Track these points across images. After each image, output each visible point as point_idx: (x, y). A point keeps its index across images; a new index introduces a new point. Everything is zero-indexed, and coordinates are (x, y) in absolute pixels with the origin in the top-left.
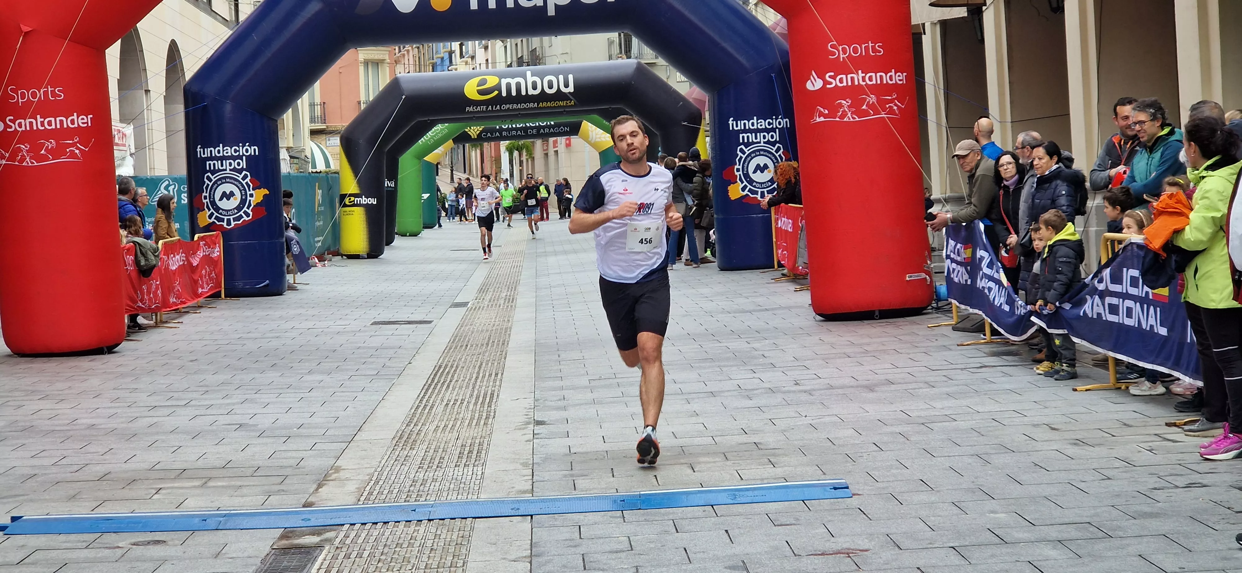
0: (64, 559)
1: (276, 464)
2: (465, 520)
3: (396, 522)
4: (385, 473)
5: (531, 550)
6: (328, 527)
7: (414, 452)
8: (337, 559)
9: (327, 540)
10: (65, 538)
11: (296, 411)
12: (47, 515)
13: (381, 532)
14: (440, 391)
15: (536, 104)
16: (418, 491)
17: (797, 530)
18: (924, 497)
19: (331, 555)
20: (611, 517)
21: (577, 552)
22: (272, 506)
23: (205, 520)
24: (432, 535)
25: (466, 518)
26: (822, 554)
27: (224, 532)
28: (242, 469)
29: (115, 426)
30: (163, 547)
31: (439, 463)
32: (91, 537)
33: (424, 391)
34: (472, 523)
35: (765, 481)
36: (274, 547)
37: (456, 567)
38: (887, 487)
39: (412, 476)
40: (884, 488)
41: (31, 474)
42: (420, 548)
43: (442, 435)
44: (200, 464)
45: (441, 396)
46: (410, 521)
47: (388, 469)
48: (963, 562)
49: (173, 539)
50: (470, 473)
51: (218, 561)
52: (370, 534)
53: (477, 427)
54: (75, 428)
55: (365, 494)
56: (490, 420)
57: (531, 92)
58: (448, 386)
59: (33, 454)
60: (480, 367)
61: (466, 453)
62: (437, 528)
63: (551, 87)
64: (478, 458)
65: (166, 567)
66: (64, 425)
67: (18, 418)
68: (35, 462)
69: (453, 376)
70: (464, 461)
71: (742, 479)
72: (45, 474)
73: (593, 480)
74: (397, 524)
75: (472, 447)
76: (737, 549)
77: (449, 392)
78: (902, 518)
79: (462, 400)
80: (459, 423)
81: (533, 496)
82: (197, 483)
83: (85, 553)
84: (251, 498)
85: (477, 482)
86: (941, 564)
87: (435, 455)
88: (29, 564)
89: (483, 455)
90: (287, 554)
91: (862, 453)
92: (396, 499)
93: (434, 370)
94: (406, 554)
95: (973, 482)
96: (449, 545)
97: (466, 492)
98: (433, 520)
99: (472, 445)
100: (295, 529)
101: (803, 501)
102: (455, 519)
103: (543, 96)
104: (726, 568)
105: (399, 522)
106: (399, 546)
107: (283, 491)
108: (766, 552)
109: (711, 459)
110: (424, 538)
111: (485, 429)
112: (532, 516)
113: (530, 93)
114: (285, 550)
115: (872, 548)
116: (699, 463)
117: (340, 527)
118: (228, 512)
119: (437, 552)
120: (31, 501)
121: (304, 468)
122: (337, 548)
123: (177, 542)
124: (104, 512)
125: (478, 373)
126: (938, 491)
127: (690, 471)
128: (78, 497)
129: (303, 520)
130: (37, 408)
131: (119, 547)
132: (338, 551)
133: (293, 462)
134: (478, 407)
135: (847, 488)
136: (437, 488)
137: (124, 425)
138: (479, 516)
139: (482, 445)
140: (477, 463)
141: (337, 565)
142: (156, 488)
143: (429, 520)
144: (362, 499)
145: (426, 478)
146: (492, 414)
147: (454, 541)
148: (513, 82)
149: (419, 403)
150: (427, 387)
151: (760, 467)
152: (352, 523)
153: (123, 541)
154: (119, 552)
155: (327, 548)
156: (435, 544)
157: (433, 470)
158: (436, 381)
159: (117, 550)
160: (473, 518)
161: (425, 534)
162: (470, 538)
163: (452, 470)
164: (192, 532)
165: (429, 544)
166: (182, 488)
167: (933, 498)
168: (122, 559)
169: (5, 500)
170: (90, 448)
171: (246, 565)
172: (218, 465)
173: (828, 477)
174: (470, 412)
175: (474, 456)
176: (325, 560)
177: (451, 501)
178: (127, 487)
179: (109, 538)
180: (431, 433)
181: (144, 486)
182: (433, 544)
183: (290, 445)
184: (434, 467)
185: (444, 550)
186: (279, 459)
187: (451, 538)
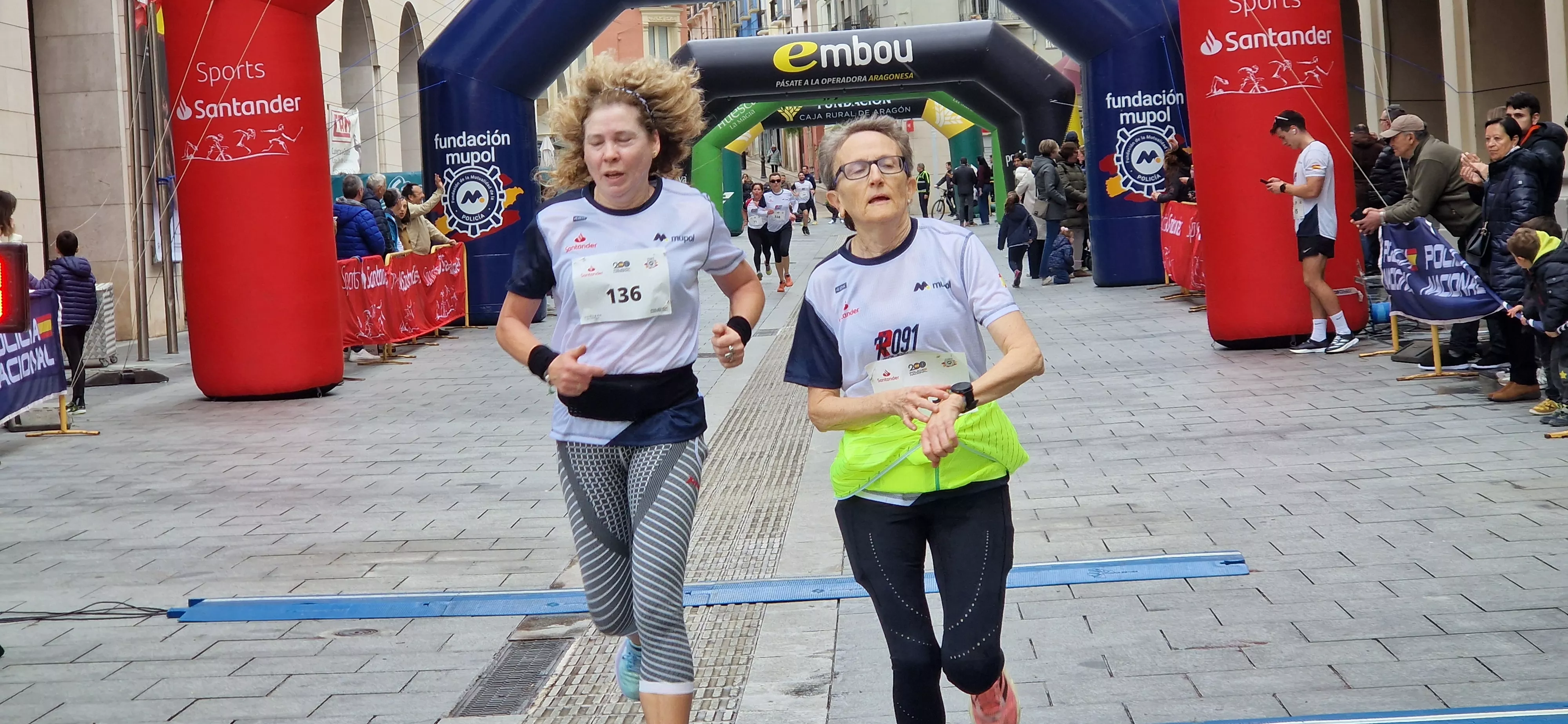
0: (251, 653)
1: (521, 535)
2: (753, 605)
5: (835, 643)
8: (589, 654)
9: (577, 631)
10: (254, 626)
11: (549, 468)
12: (234, 597)
14: (733, 443)
15: (865, 77)
16: (697, 569)
17: (1175, 616)
18: (1342, 575)
19: (581, 649)
22: (512, 587)
23: (428, 604)
24: (710, 624)
25: (755, 603)
26: (1206, 647)
27: (450, 619)
28: (478, 541)
29: (325, 486)
30: (374, 638)
31: (726, 533)
32: (287, 624)
34: (762, 609)
35: (1139, 553)
36: (512, 638)
37: (738, 664)
38: (1295, 562)
40: (1291, 563)
41: (218, 547)
43: (733, 497)
44: (427, 534)
45: (734, 448)
48: (1389, 658)
49: (387, 628)
50: (765, 546)
51: (441, 655)
53: (778, 487)
54: (276, 488)
56: (795, 479)
57: (859, 62)
58: (745, 436)
59: (222, 521)
60: (787, 411)
61: (761, 520)
62: (718, 616)
63: (883, 55)
64: (776, 526)
65: (376, 662)
66: (263, 485)
67: (207, 477)
68: (224, 531)
69: (751, 423)
70: (758, 530)
71: (1109, 551)
72: (235, 546)
75: (769, 512)
76: (1097, 640)
77: (745, 443)
78: (1312, 601)
79: (761, 453)
80: (755, 482)
81: (841, 574)
82: (422, 558)
83: (277, 646)
84: (486, 577)
85: (773, 557)
86: (1360, 661)
87: (721, 523)
88: (207, 658)
89: (782, 523)
90: (528, 647)
91: (1265, 517)
95: (1408, 556)
96: (732, 637)
97: (757, 570)
98: (712, 605)
99: (770, 510)
100: (539, 616)
101: (1185, 578)
102: (741, 603)
103: (874, 68)
104: (1081, 664)
107: (527, 568)
108: (1134, 644)
109: (1071, 526)
110: (700, 628)
111: (787, 490)
112: (839, 599)
113: (857, 64)
114: (524, 643)
115: (1270, 639)
116: (1056, 530)
118: (457, 594)
119: (715, 645)
120: (217, 580)
121: (555, 540)
122: (590, 640)
123: (391, 631)
124: (305, 594)
125: (784, 419)
126: (1362, 568)
127: (1044, 540)
128: (273, 575)
129: (549, 605)
130: (231, 464)
131: (319, 638)
132: (591, 644)
133: (542, 532)
134: (781, 461)
135: (1243, 562)
136: (720, 565)
137: (337, 486)
138: (772, 600)
139: (783, 510)
140: (774, 532)
141: (588, 661)
142: (370, 564)
143: (708, 606)
145: (707, 552)
146: (798, 471)
147: (738, 632)
151: (1133, 535)
153: (325, 630)
154: (320, 644)
155: (577, 640)
156: (714, 636)
157: (717, 542)
158: (729, 429)
159: (317, 641)
160: (764, 602)
161: (702, 623)
162: (759, 628)
163: (741, 542)
164: (411, 619)
165: (706, 635)
166: (402, 564)
167: (1355, 576)
168: (322, 653)
169: (184, 579)
170: (292, 514)
171: (475, 661)
172: (449, 536)
173: (1219, 548)
174: (770, 469)
175: (771, 524)
176: (574, 655)
177: (738, 582)
178: (335, 562)
179: (309, 626)
180: (718, 495)
181: (355, 562)
182: (710, 635)
183: (540, 510)
184: (720, 539)
185: (725, 642)
186: (525, 528)
187: (734, 628)
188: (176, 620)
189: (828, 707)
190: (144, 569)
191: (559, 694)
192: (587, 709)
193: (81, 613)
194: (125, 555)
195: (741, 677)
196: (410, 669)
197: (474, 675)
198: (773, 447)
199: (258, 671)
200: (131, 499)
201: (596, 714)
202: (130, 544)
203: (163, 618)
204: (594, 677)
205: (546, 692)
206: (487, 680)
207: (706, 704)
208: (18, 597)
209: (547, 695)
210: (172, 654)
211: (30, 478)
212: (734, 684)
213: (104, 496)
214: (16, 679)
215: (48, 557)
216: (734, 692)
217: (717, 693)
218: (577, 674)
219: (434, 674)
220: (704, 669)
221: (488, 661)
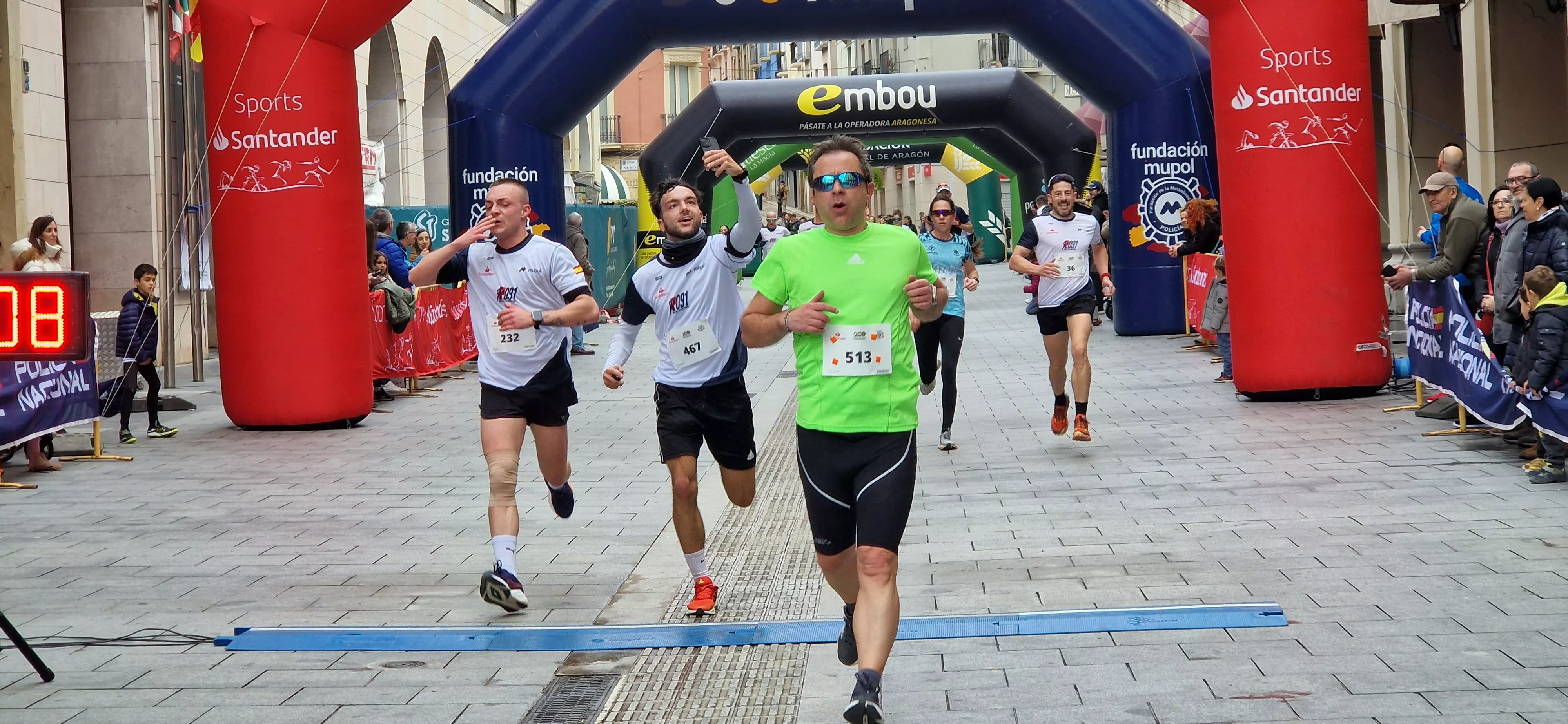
0: (300, 682)
1: (560, 571)
2: (797, 645)
3: (710, 646)
6: (625, 651)
7: (733, 559)
8: (637, 690)
9: (623, 667)
10: (300, 656)
12: (278, 627)
13: (692, 658)
15: (888, 121)
16: (738, 609)
17: (1217, 666)
18: (1381, 628)
19: (629, 686)
20: (981, 644)
21: (940, 687)
22: (554, 622)
23: (473, 638)
24: (755, 664)
25: (798, 643)
26: (1250, 697)
27: (496, 652)
29: (361, 518)
30: (421, 670)
31: (764, 574)
32: (333, 655)
34: (806, 650)
35: (1177, 602)
36: (558, 674)
37: (786, 704)
38: (1333, 615)
39: (730, 589)
40: (1328, 616)
41: (259, 576)
42: (741, 679)
43: (768, 538)
44: (466, 567)
45: (766, 489)
46: (728, 646)
48: (1432, 712)
49: (433, 661)
50: (804, 586)
51: (489, 688)
52: (678, 660)
54: (312, 519)
55: (672, 609)
57: (882, 106)
58: (776, 477)
59: (261, 550)
61: (798, 561)
62: (762, 655)
63: (907, 100)
65: (426, 694)
66: (299, 515)
67: (242, 506)
68: (264, 560)
69: (781, 464)
70: (796, 571)
71: (1147, 599)
72: (276, 576)
73: (959, 597)
74: (712, 648)
75: (806, 554)
76: (1141, 688)
77: (777, 484)
78: (1352, 654)
79: (793, 495)
80: (789, 523)
82: (461, 591)
83: (326, 676)
85: (813, 598)
86: (1403, 714)
87: (759, 563)
88: (257, 687)
90: (575, 682)
91: (1299, 569)
94: (723, 686)
95: (1444, 611)
96: (778, 677)
97: (798, 611)
98: (757, 645)
99: (806, 552)
100: (585, 652)
101: (1225, 629)
102: (784, 644)
103: (897, 112)
104: (1127, 711)
105: (714, 646)
106: (715, 676)
107: (569, 603)
108: (1178, 693)
109: (1108, 574)
110: (746, 667)
113: (880, 108)
114: (573, 678)
115: (1313, 691)
116: (1093, 577)
117: (640, 651)
118: (501, 628)
119: (762, 685)
120: (260, 609)
122: (637, 676)
123: (438, 664)
124: (349, 625)
126: (1399, 621)
127: (1081, 587)
128: (316, 605)
129: (593, 641)
130: (265, 493)
131: (367, 669)
132: (638, 681)
133: (581, 569)
135: (1281, 613)
136: (761, 605)
137: (372, 517)
138: (816, 641)
140: (812, 574)
141: (637, 697)
142: (412, 597)
143: (752, 645)
144: (668, 616)
145: (747, 591)
147: (783, 671)
148: (859, 93)
151: (1169, 584)
152: (655, 646)
153: (373, 661)
154: (368, 675)
155: (624, 677)
156: (760, 676)
157: (757, 582)
159: (365, 672)
160: (808, 643)
161: (747, 662)
162: (804, 668)
163: (780, 583)
164: (457, 652)
165: (752, 674)
166: (443, 597)
167: (1393, 629)
168: (370, 684)
169: (228, 608)
170: (330, 545)
171: (524, 696)
173: (1255, 599)
175: (808, 565)
176: (622, 691)
177: (779, 622)
178: (376, 595)
179: (355, 657)
180: (754, 535)
181: (397, 594)
182: (757, 674)
183: (577, 547)
184: (759, 578)
185: (771, 682)
186: (563, 564)
187: (780, 668)
188: (223, 648)
190: (187, 597)
193: (127, 639)
194: (167, 582)
195: (790, 717)
196: (459, 702)
197: (523, 709)
199: (308, 700)
200: (167, 526)
202: (171, 571)
203: (210, 646)
206: (536, 714)
208: (63, 622)
210: (221, 682)
211: (65, 503)
213: (141, 522)
214: (69, 704)
215: (90, 583)
218: (627, 710)
219: (483, 707)
220: (752, 708)
221: (536, 695)
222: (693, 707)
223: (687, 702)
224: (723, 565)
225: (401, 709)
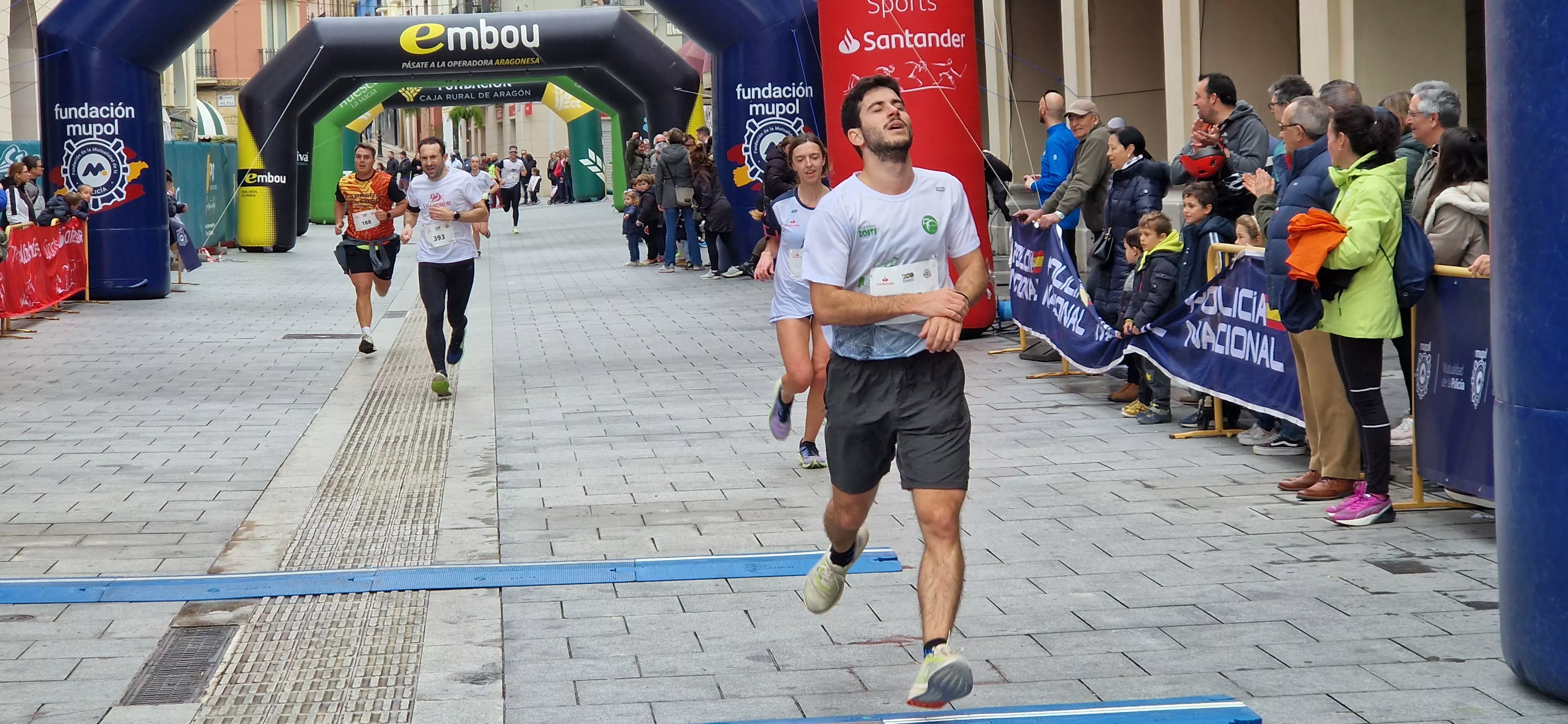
1: (171, 518)
2: (416, 592)
3: (329, 594)
4: (312, 531)
5: (502, 632)
6: (242, 600)
7: (348, 504)
8: (256, 641)
9: (241, 617)
11: (192, 449)
13: (311, 607)
14: (376, 426)
15: (492, 61)
16: (356, 555)
18: (992, 571)
19: (247, 637)
20: (599, 591)
21: (561, 635)
22: (168, 572)
23: (84, 590)
24: (376, 612)
25: (418, 590)
26: (868, 643)
27: (108, 605)
28: (127, 524)
30: (30, 624)
31: (379, 519)
33: (355, 425)
34: (425, 597)
35: (792, 548)
36: (174, 626)
37: (408, 652)
39: (346, 535)
42: (362, 628)
43: (382, 482)
44: (72, 516)
45: (377, 432)
46: (347, 593)
47: (315, 526)
48: (1043, 654)
49: (42, 614)
50: (420, 532)
51: (103, 641)
52: (297, 609)
53: (426, 471)
55: (288, 557)
56: (442, 464)
58: (386, 419)
61: (413, 505)
62: (382, 603)
63: (510, 39)
64: (429, 513)
65: (37, 649)
69: (391, 406)
70: (411, 516)
71: (762, 545)
73: (574, 543)
74: (331, 596)
75: (421, 498)
76: (761, 635)
77: (388, 427)
79: (405, 438)
80: (402, 466)
81: (500, 562)
82: (69, 541)
84: (140, 561)
85: (430, 543)
86: (1016, 655)
87: (374, 508)
89: (435, 509)
90: (192, 634)
92: (327, 565)
93: (367, 398)
94: (344, 635)
95: (1052, 553)
96: (399, 624)
97: (416, 557)
98: (376, 592)
99: (421, 496)
100: (200, 602)
102: (403, 591)
103: (500, 52)
104: (748, 658)
105: (333, 594)
106: (335, 625)
107: (181, 552)
108: (797, 639)
109: (722, 519)
110: (366, 615)
111: (436, 474)
112: (500, 588)
113: (484, 47)
114: (189, 630)
116: (707, 523)
117: (257, 600)
118: (113, 580)
119: (383, 633)
121: (205, 523)
122: (256, 627)
123: (48, 617)
125: (424, 402)
126: (1009, 564)
127: (696, 534)
129: (209, 591)
132: (257, 631)
133: (192, 516)
134: (426, 446)
135: (896, 559)
136: (378, 551)
138: (435, 587)
139: (434, 496)
140: (428, 519)
141: (256, 649)
142: (17, 547)
143: (372, 592)
144: (284, 563)
145: (364, 537)
146: (444, 456)
147: (404, 619)
148: (463, 33)
149: (351, 440)
150: (359, 420)
151: (784, 530)
152: (273, 595)
155: (242, 627)
156: (381, 623)
157: (373, 528)
158: (370, 412)
160: (427, 590)
161: (367, 610)
162: (425, 616)
163: (396, 528)
164: (67, 604)
165: (373, 622)
166: (50, 548)
167: (1003, 572)
171: (140, 649)
172: (95, 519)
174: (416, 453)
175: (424, 510)
176: (241, 642)
177: (397, 568)
180: (367, 479)
181: (1, 545)
182: (377, 622)
183: (187, 494)
184: (374, 524)
185: (393, 630)
186: (174, 511)
187: (400, 616)
189: (504, 696)
191: (230, 682)
192: (262, 697)
195: (413, 666)
196: (72, 656)
197: (140, 662)
198: (416, 432)
201: (272, 704)
204: (264, 665)
205: (217, 680)
206: (153, 667)
207: (382, 693)
209: (218, 683)
212: (407, 673)
216: (408, 681)
217: (391, 682)
218: (246, 662)
219: (98, 661)
220: (375, 657)
221: (152, 648)
222: (315, 657)
223: (308, 652)
224: (338, 510)
225: (11, 664)
